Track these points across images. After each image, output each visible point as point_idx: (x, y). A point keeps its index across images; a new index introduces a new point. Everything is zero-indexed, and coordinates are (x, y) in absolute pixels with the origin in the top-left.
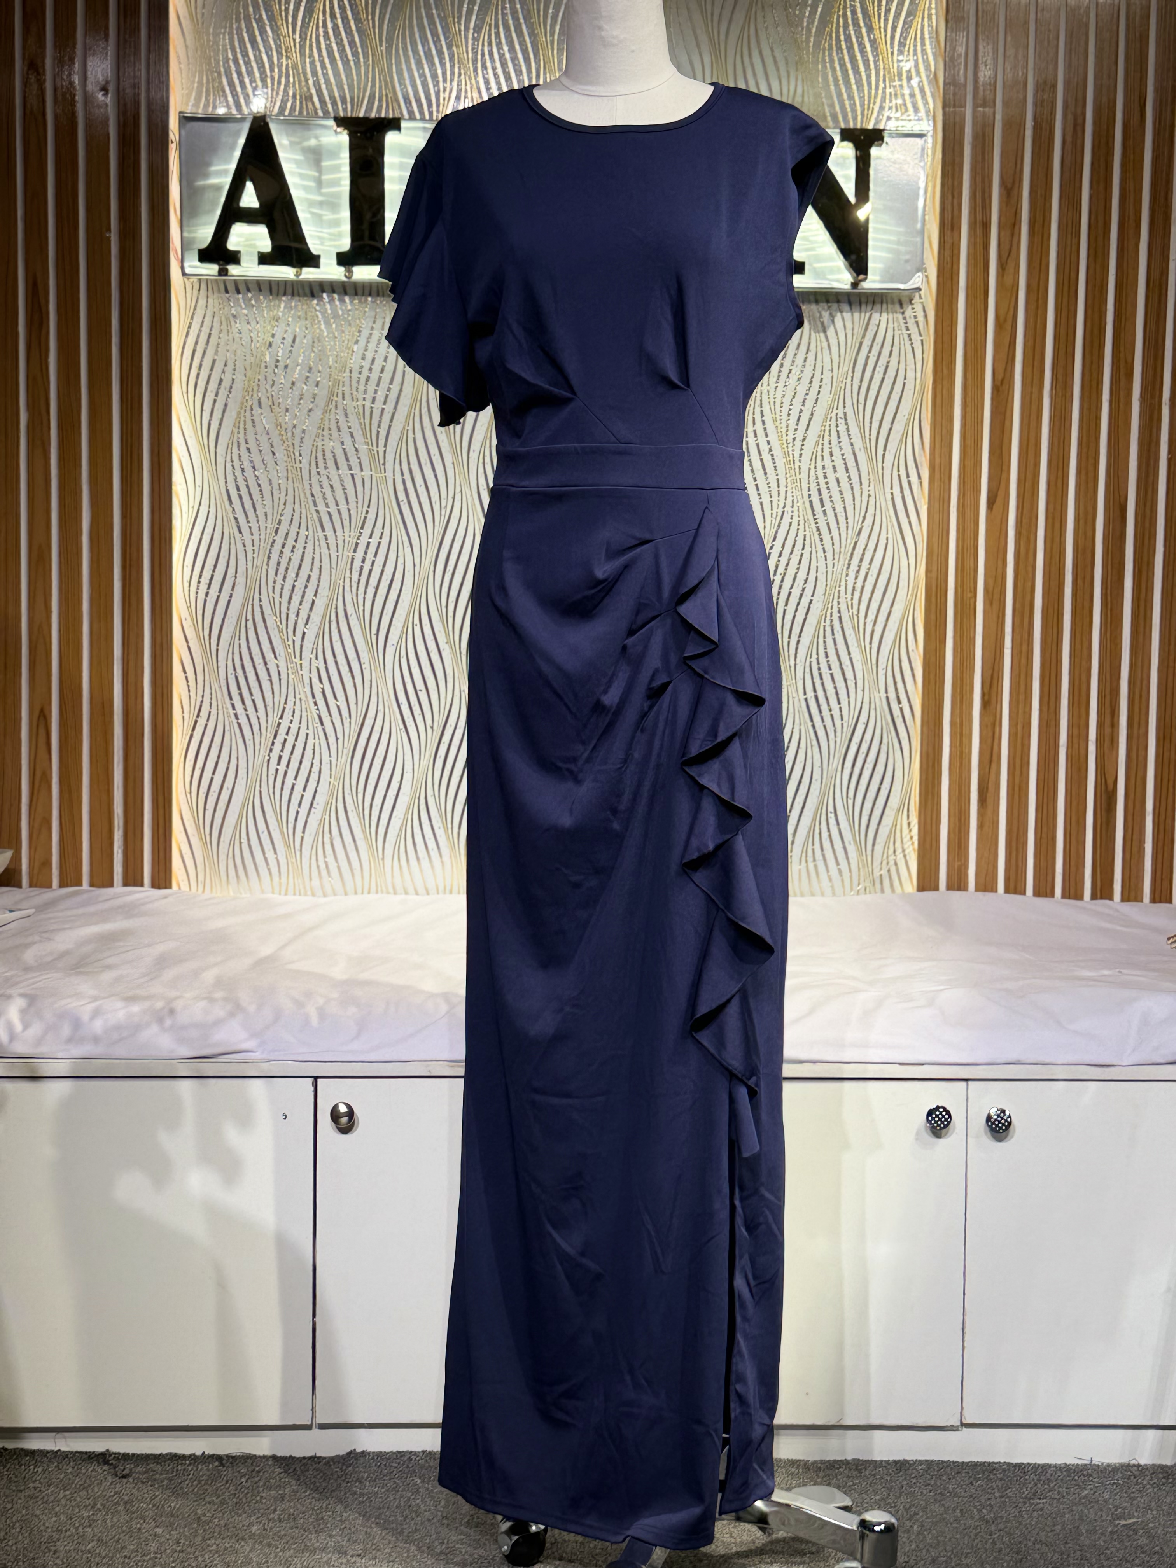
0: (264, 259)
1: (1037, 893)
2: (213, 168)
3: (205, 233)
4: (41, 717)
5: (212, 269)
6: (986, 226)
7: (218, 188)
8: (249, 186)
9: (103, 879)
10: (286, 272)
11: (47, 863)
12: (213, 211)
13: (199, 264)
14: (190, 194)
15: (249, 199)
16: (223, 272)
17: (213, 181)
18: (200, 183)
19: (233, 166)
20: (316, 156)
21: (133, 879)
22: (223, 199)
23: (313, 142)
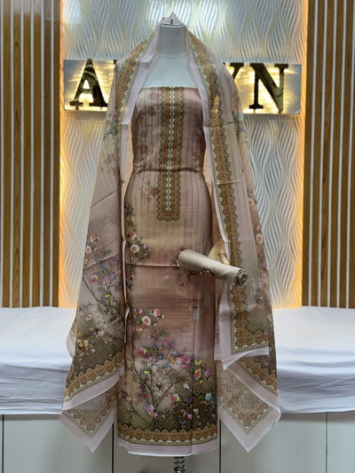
0: (91, 105)
1: (341, 307)
2: (75, 76)
3: (72, 96)
4: (17, 252)
5: (73, 108)
6: (321, 93)
7: (76, 82)
8: (86, 82)
9: (36, 304)
10: (97, 109)
11: (18, 299)
12: (74, 89)
13: (69, 105)
14: (67, 84)
15: (86, 85)
16: (77, 109)
17: (75, 80)
18: (70, 81)
19: (81, 75)
20: (106, 73)
21: (46, 304)
22: (78, 86)
23: (106, 68)
